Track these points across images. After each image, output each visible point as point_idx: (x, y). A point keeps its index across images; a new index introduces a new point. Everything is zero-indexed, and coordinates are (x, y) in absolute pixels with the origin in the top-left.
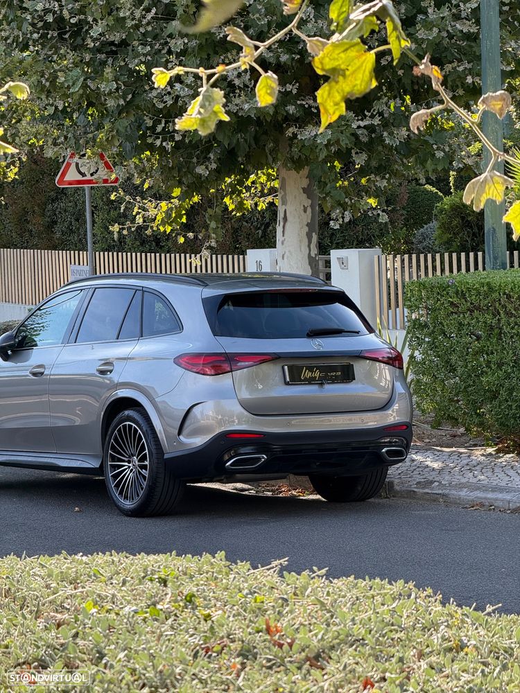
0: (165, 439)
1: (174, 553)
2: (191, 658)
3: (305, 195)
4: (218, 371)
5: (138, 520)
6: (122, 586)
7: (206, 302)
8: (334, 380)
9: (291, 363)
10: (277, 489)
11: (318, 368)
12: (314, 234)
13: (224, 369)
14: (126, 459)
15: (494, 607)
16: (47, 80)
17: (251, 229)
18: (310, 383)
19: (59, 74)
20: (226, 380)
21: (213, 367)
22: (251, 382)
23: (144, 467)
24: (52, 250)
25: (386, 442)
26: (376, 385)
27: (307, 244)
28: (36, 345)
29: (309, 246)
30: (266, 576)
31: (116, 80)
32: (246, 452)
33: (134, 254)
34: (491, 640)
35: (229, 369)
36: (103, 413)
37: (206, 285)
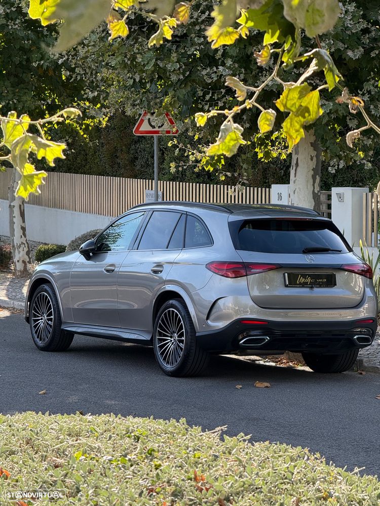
0: (197, 321)
1: (152, 417)
2: (137, 496)
3: (312, 148)
4: (237, 275)
5: (175, 379)
6: (109, 440)
7: (231, 225)
8: (321, 285)
9: (290, 271)
10: (279, 361)
11: (309, 276)
12: (317, 176)
13: (242, 274)
14: (169, 335)
15: (360, 469)
16: (129, 60)
17: (276, 169)
18: (303, 287)
19: (138, 56)
20: (242, 282)
21: (234, 272)
22: (261, 283)
23: (182, 341)
24: (133, 178)
25: (358, 332)
26: (352, 290)
27: (312, 183)
28: (110, 250)
29: (314, 185)
30: (211, 438)
31: (178, 61)
32: (255, 334)
33: (191, 184)
34: (349, 493)
35: (245, 274)
36: (154, 301)
37: (231, 213)
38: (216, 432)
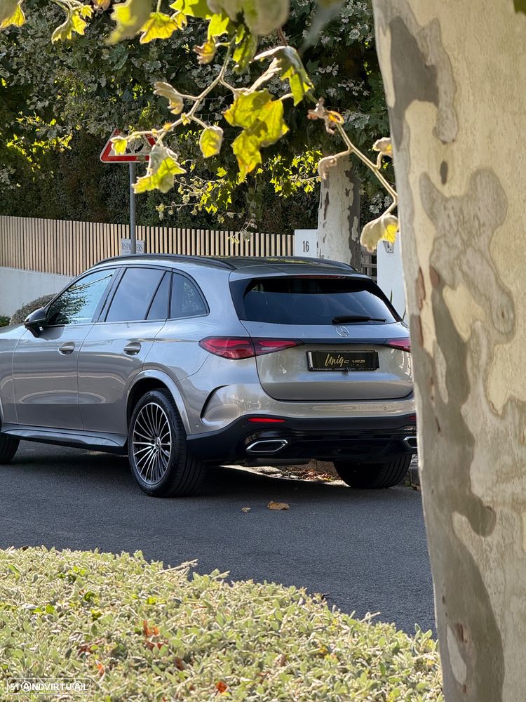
0: (187, 420)
1: (96, 550)
2: (63, 657)
3: (348, 178)
4: (242, 355)
5: (159, 500)
6: (33, 582)
7: (233, 286)
8: (357, 368)
9: (315, 349)
10: (304, 473)
11: (342, 355)
12: (355, 218)
13: (249, 353)
14: (150, 440)
15: (373, 615)
16: (91, 57)
17: (301, 209)
18: (333, 370)
19: (104, 51)
20: (249, 365)
21: (238, 351)
22: (275, 367)
23: (167, 448)
24: (103, 223)
25: (409, 431)
26: (401, 374)
27: (348, 227)
28: (67, 323)
29: (350, 230)
30: (174, 577)
31: (160, 58)
32: (269, 436)
33: (184, 230)
34: (354, 647)
35: (253, 353)
36: (129, 392)
37: (234, 269)
38: (183, 568)
